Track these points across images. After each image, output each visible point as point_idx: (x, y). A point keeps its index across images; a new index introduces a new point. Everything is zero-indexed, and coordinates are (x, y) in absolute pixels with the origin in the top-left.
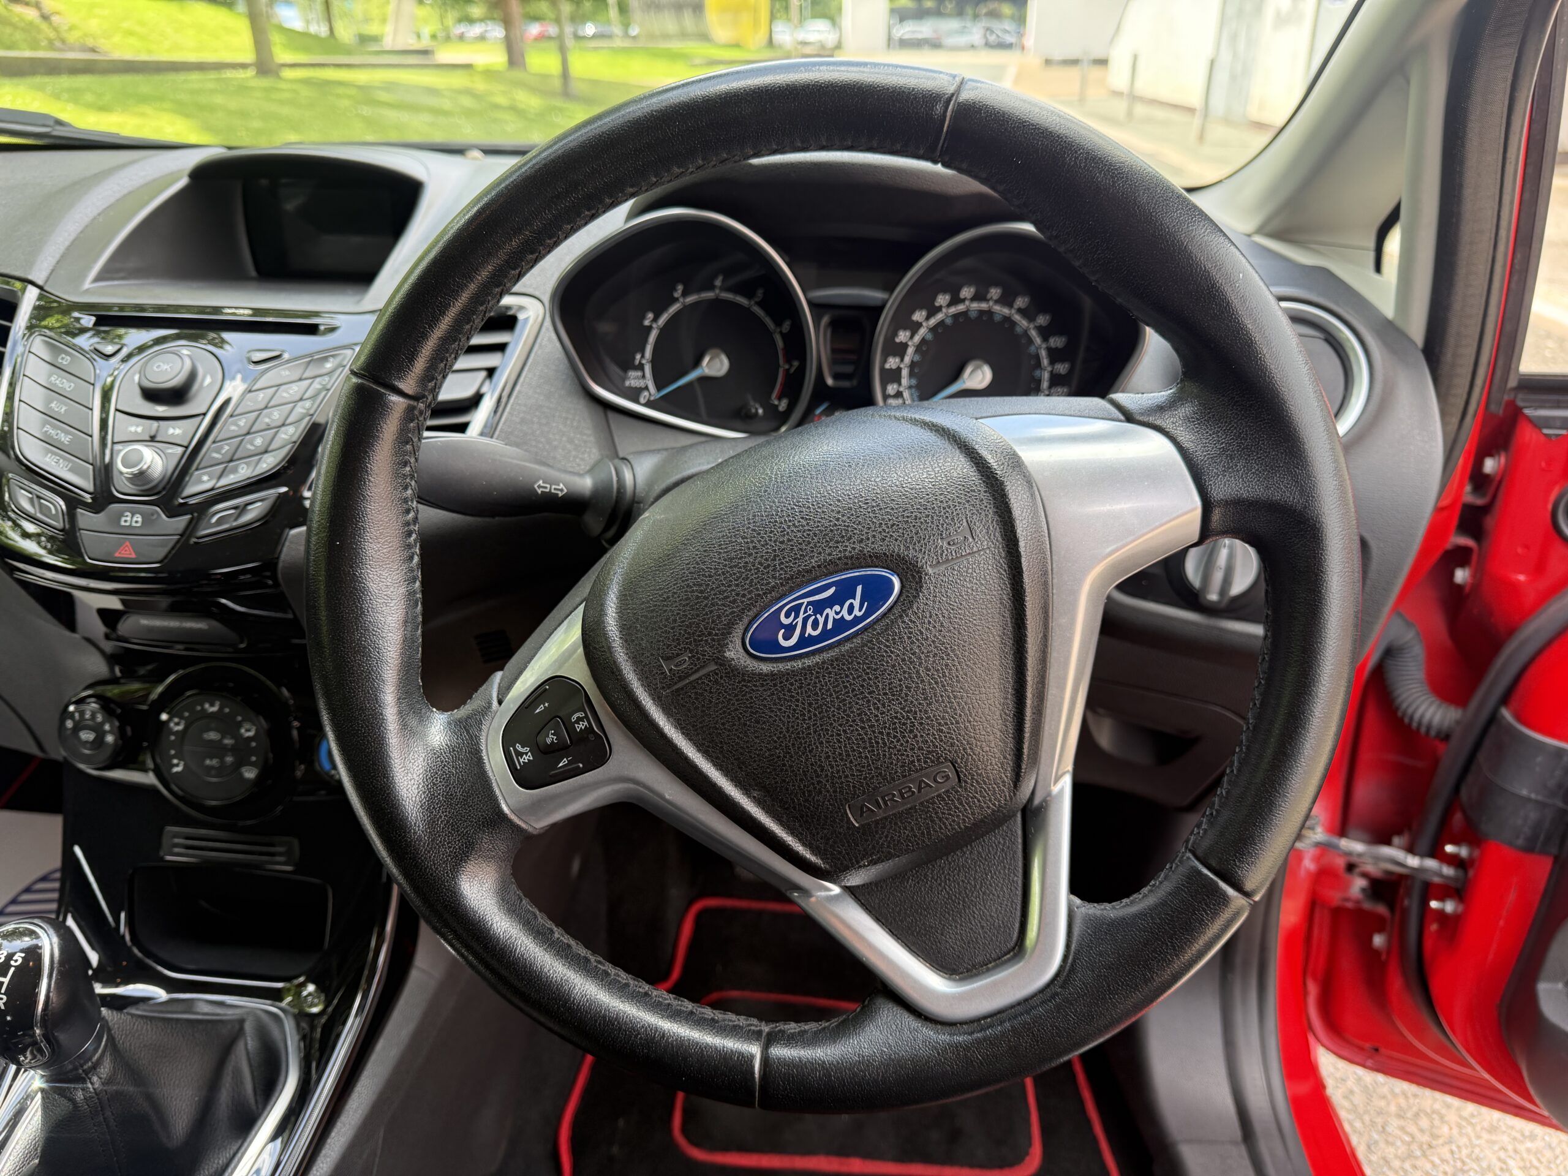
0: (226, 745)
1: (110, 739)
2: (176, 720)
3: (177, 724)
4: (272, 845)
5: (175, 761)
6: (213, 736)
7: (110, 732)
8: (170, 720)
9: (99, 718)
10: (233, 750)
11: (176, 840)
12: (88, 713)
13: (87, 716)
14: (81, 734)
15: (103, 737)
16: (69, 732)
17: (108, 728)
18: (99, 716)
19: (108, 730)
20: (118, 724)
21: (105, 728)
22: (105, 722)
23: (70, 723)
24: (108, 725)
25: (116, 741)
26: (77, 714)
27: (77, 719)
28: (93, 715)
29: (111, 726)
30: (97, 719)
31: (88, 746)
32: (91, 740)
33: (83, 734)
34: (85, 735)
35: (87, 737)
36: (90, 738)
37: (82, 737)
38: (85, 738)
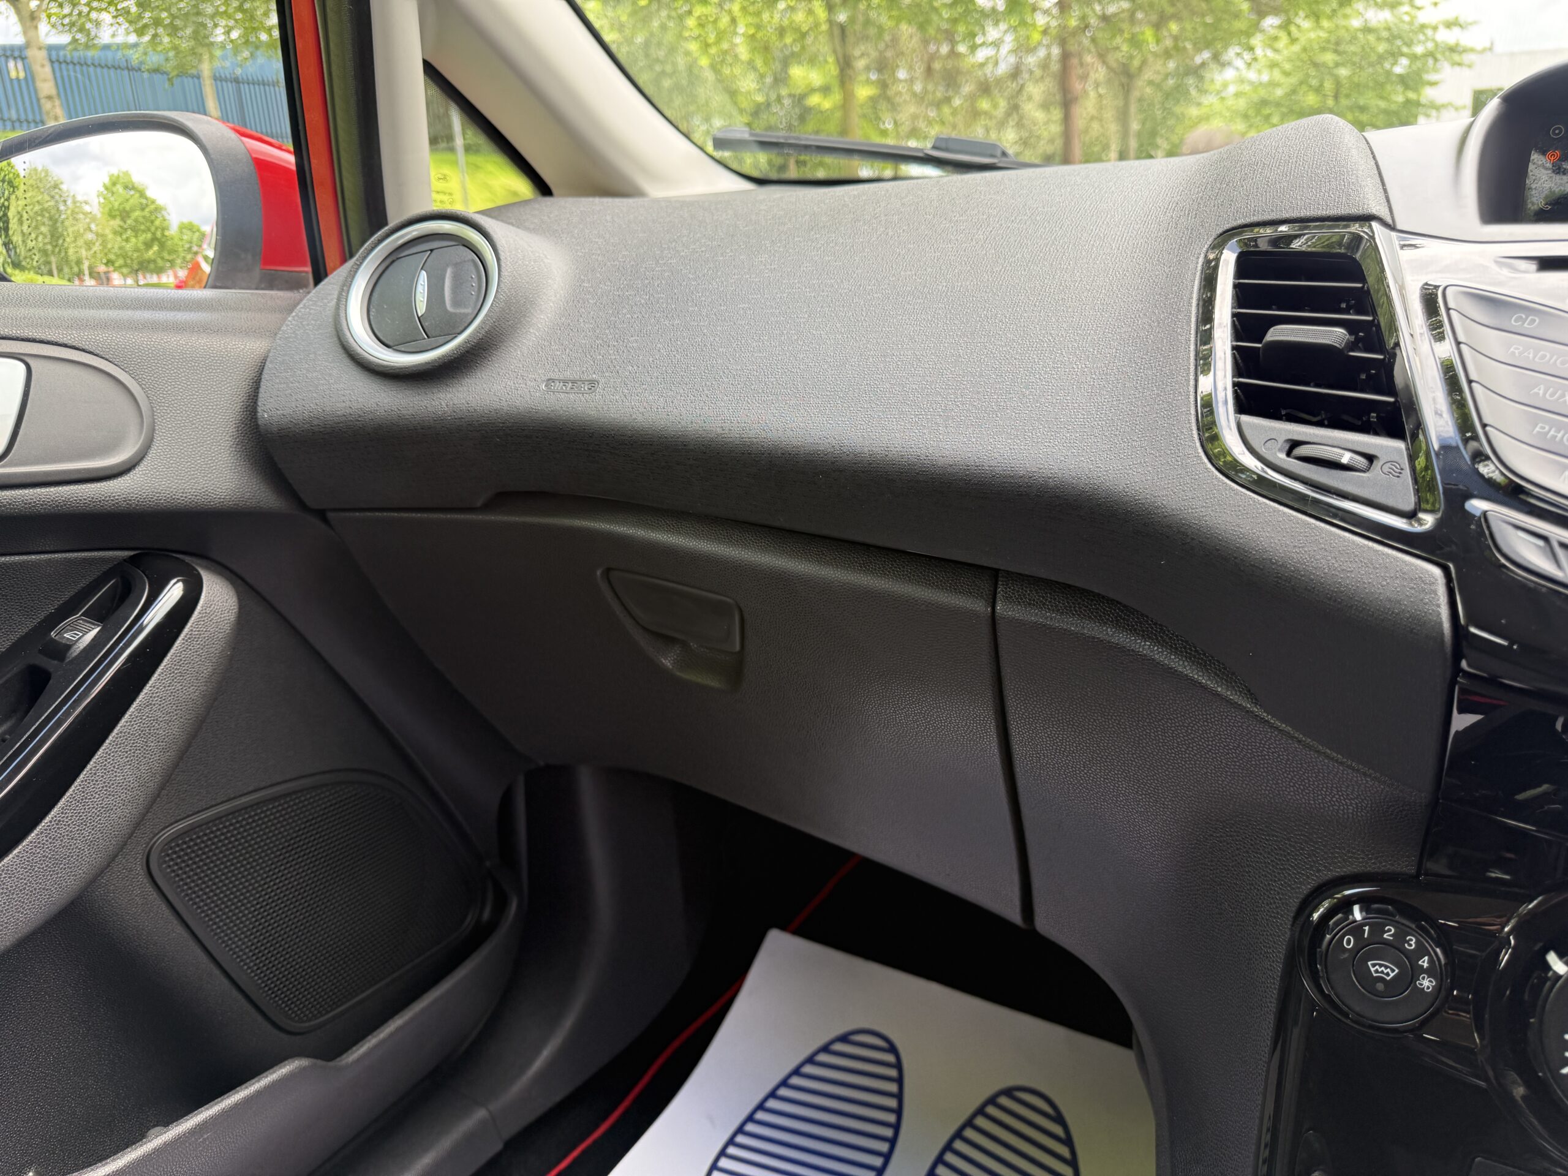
1: (1427, 983)
7: (1430, 972)
9: (1412, 943)
12: (1389, 930)
13: (1385, 936)
14: (1369, 963)
15: (1414, 977)
16: (1346, 955)
17: (1426, 965)
18: (1412, 940)
19: (1425, 967)
20: (1443, 961)
21: (1420, 963)
22: (1421, 951)
23: (1349, 942)
24: (1426, 958)
25: (1438, 989)
26: (1367, 928)
27: (1366, 936)
28: (1400, 936)
29: (1431, 961)
30: (1406, 945)
31: (1380, 986)
32: (1388, 978)
33: (1374, 965)
34: (1377, 967)
35: (1382, 972)
36: (1388, 974)
37: (1373, 969)
38: (1377, 971)
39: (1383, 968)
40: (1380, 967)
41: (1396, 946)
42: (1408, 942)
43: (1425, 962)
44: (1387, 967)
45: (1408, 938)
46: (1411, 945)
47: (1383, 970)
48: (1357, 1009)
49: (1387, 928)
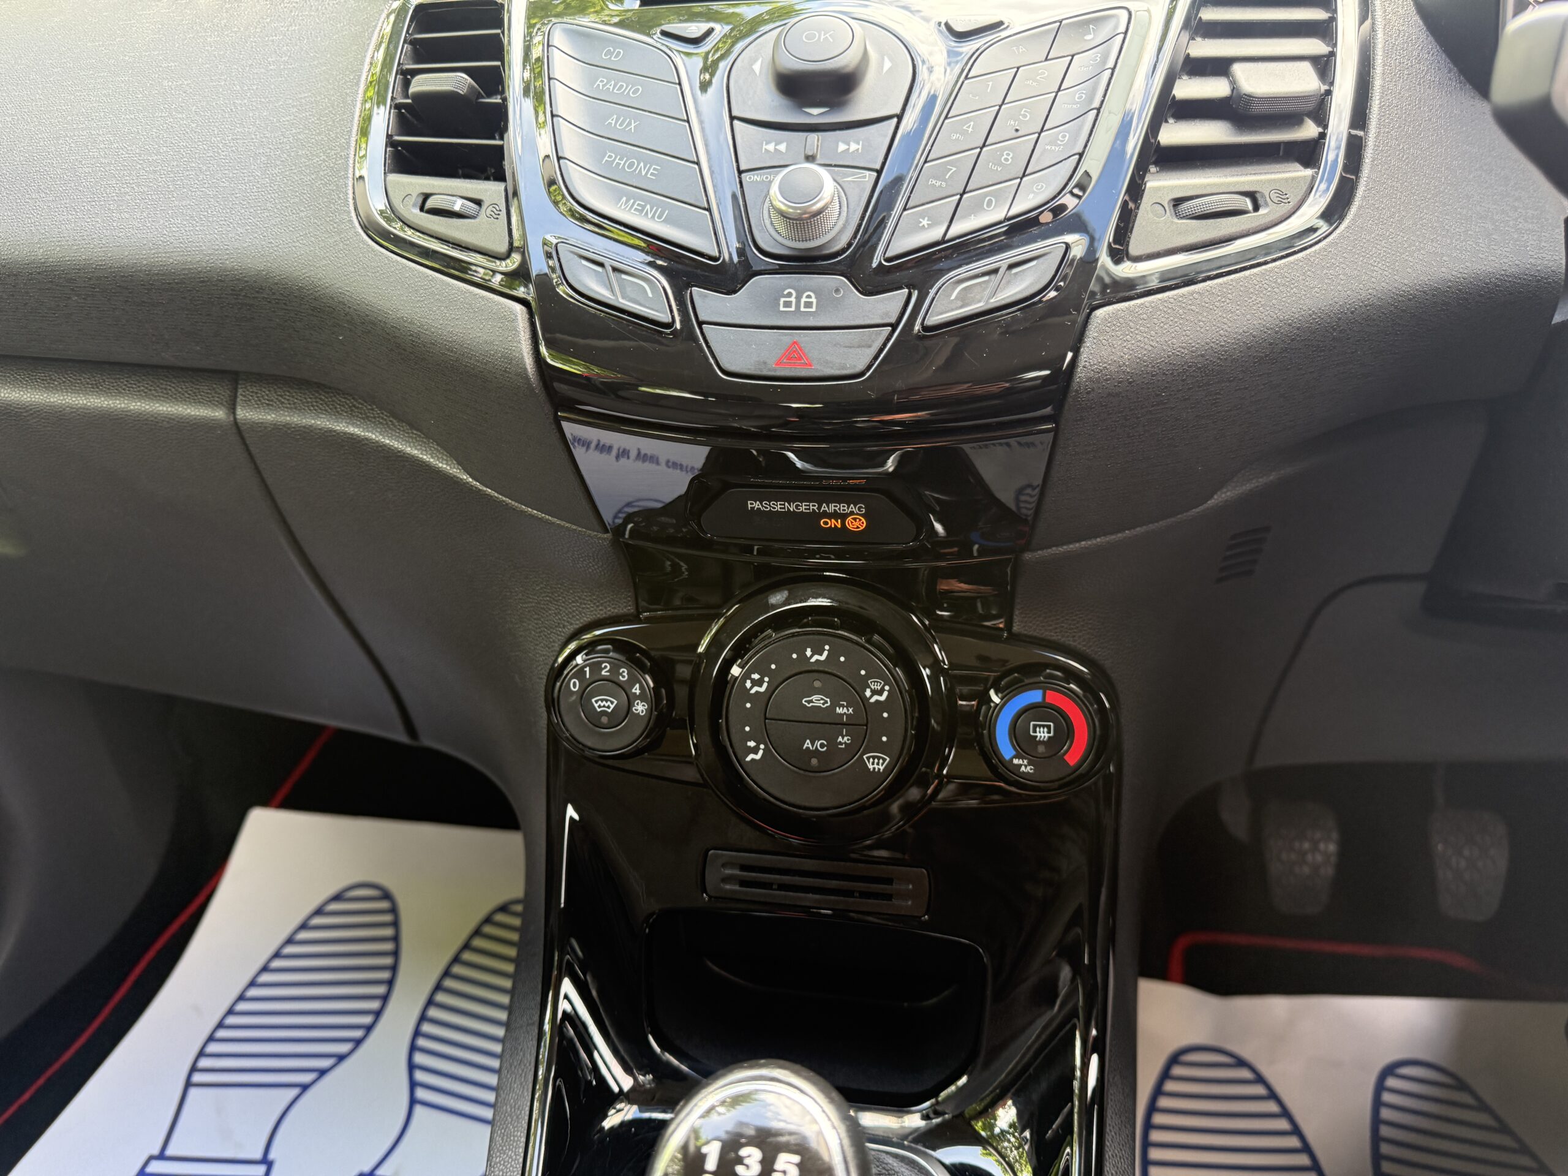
0: (842, 715)
1: (640, 708)
2: (756, 676)
3: (759, 683)
4: (889, 881)
5: (752, 744)
6: (818, 701)
7: (642, 697)
8: (746, 676)
9: (624, 675)
10: (849, 724)
11: (728, 872)
12: (606, 667)
13: (603, 673)
14: (593, 700)
15: (630, 705)
16: (574, 698)
17: (638, 692)
18: (623, 672)
19: (638, 694)
20: (652, 684)
21: (633, 691)
22: (632, 681)
23: (575, 684)
24: (637, 686)
25: (650, 711)
26: (587, 669)
27: (588, 676)
28: (615, 670)
29: (642, 688)
30: (621, 677)
31: (604, 720)
32: (610, 710)
33: (596, 702)
34: (600, 702)
35: (604, 706)
36: (609, 707)
37: (596, 705)
38: (600, 707)
39: (604, 702)
40: (602, 702)
41: (613, 681)
42: (621, 674)
43: (636, 690)
44: (607, 701)
45: (621, 671)
46: (624, 677)
47: (604, 704)
48: (589, 744)
49: (603, 666)
